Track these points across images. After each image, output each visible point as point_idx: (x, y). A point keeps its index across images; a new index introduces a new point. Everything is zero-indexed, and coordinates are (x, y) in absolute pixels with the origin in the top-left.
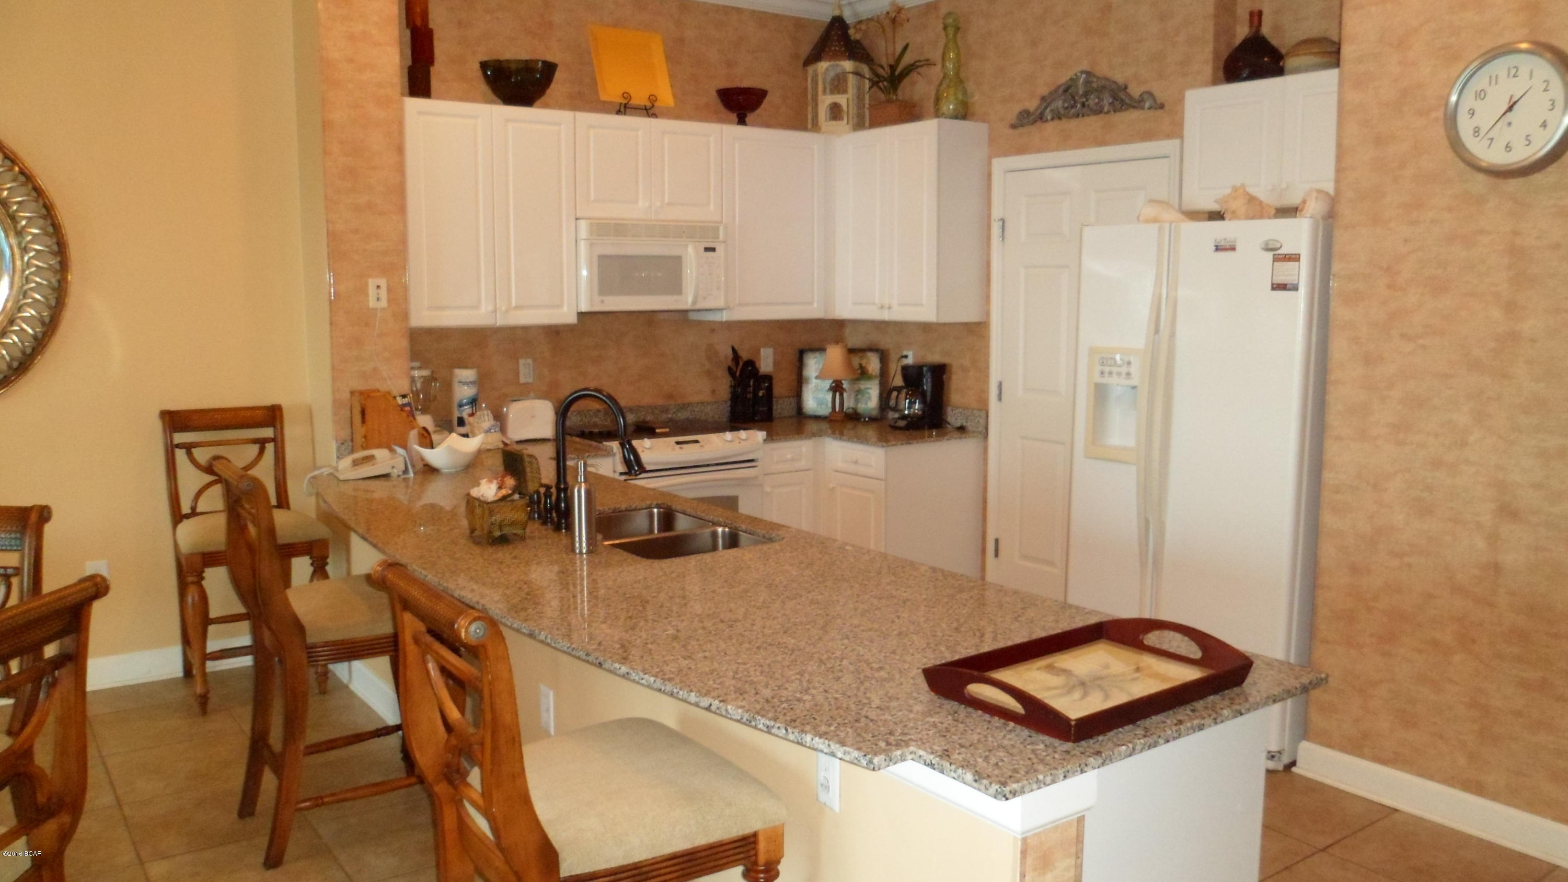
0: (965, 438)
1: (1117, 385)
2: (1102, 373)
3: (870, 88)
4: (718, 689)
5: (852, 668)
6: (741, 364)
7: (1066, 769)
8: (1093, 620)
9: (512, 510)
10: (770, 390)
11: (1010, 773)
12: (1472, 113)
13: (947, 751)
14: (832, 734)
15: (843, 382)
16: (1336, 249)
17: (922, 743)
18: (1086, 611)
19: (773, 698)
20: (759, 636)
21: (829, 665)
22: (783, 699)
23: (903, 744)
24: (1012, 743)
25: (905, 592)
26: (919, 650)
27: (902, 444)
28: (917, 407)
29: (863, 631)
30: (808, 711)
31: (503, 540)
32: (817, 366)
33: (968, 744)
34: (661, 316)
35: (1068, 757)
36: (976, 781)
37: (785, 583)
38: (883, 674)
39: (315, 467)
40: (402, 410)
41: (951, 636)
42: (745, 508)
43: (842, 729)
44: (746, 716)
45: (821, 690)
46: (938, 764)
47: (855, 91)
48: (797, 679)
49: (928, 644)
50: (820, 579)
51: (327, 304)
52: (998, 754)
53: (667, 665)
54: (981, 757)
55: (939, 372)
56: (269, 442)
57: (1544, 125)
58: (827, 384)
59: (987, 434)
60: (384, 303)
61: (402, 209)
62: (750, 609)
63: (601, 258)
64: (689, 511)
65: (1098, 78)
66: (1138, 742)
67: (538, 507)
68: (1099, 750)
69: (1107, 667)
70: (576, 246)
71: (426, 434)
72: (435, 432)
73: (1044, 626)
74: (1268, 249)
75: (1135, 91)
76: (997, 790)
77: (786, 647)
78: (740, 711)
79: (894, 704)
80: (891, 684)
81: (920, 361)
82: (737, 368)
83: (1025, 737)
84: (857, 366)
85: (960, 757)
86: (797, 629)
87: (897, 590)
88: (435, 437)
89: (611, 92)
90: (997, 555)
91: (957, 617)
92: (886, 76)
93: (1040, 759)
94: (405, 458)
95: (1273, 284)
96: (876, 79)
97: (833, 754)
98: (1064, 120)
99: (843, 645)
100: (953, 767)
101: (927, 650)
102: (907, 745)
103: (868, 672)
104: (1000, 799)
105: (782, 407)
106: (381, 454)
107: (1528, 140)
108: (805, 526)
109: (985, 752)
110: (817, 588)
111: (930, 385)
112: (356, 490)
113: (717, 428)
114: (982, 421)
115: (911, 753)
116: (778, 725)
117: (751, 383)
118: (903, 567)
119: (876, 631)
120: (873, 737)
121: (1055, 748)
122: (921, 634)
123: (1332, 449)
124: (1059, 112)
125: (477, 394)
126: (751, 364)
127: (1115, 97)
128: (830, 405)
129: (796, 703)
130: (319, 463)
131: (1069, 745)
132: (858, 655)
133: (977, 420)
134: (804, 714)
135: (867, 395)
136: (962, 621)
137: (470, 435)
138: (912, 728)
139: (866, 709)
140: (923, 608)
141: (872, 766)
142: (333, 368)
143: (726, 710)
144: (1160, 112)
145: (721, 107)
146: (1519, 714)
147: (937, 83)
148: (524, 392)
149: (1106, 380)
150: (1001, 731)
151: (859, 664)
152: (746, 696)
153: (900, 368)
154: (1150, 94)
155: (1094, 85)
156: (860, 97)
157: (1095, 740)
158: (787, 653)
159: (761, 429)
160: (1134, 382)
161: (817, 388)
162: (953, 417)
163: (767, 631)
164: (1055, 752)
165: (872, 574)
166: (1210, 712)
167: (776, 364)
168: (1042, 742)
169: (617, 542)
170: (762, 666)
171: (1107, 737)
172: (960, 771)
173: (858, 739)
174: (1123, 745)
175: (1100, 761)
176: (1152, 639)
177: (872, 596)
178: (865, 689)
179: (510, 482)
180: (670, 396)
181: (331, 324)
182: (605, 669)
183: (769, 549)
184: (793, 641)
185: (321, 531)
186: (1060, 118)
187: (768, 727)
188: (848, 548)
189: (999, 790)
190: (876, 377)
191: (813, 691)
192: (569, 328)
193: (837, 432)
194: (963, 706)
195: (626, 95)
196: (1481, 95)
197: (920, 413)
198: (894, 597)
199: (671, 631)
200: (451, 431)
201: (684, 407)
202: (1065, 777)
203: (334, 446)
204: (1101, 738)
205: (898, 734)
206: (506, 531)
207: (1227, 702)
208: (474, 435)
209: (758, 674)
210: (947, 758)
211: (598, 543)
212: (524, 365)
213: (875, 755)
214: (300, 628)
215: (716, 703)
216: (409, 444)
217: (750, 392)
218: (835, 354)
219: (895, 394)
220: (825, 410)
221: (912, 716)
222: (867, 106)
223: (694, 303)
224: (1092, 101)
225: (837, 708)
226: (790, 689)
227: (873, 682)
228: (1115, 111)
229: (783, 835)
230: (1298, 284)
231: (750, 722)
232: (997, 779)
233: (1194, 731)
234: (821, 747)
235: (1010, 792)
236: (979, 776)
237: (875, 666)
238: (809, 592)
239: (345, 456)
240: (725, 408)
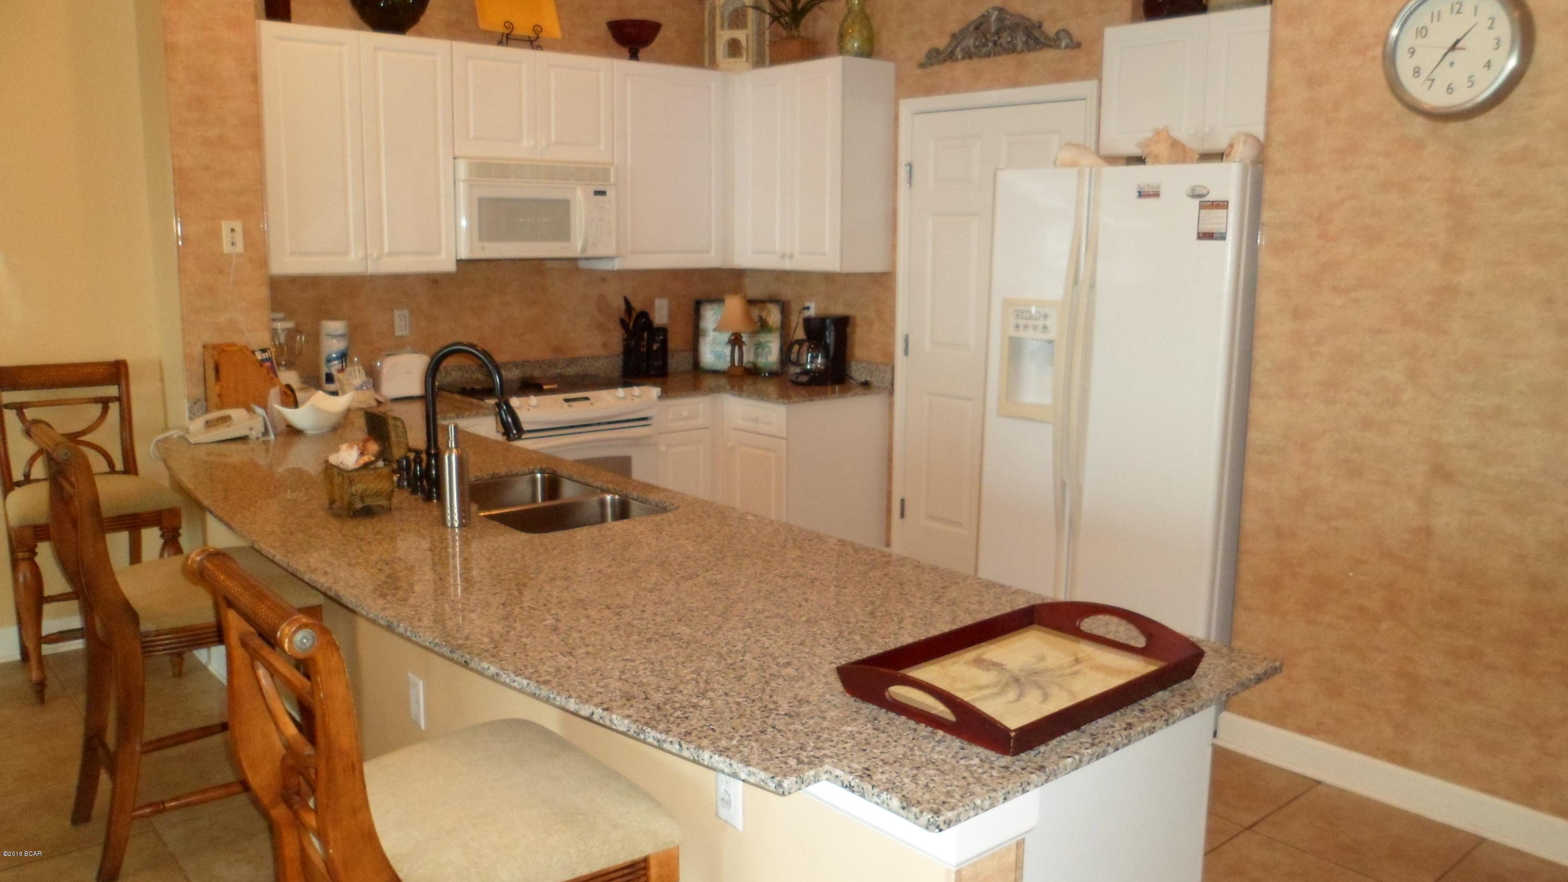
0: (870, 394)
1: (1032, 339)
2: (1017, 326)
3: (771, 23)
4: (601, 693)
5: (756, 664)
6: (634, 315)
7: (1006, 790)
8: (1021, 603)
9: (375, 478)
10: (664, 343)
11: (943, 798)
12: (1412, 52)
13: (867, 769)
14: (733, 750)
15: (742, 335)
16: (1266, 196)
17: (838, 759)
18: (1013, 590)
19: (665, 704)
20: (649, 626)
21: (729, 661)
22: (677, 705)
23: (817, 761)
24: (943, 757)
25: (813, 569)
26: (831, 641)
27: (804, 401)
28: (819, 361)
29: (768, 617)
30: (706, 720)
31: (367, 512)
32: (715, 317)
33: (892, 760)
34: (549, 265)
35: (1007, 774)
36: (904, 808)
37: (680, 560)
38: (790, 671)
39: (166, 428)
40: (261, 366)
41: (866, 622)
42: (639, 473)
43: (746, 743)
44: (634, 728)
45: (721, 692)
46: (858, 786)
47: (755, 27)
48: (693, 679)
49: (841, 632)
50: (719, 555)
51: (175, 249)
52: (927, 772)
53: (544, 664)
54: (908, 776)
55: (843, 324)
56: (113, 402)
57: (1488, 65)
58: (726, 336)
59: (893, 391)
60: (239, 248)
61: (258, 144)
62: (641, 593)
63: (480, 200)
64: (575, 477)
65: (1011, 15)
66: (1086, 752)
67: (408, 474)
68: (1041, 764)
69: (1042, 658)
70: (455, 188)
71: (289, 393)
72: (302, 389)
73: (967, 609)
74: (1194, 196)
75: (1051, 29)
76: (929, 820)
77: (681, 639)
78: (626, 721)
79: (805, 709)
80: (800, 683)
81: (822, 313)
82: (630, 319)
83: (956, 749)
84: (756, 318)
85: (884, 778)
86: (693, 616)
87: (804, 567)
88: (299, 395)
89: (493, 20)
90: (902, 515)
91: (871, 599)
92: (787, 11)
93: (975, 778)
94: (264, 419)
95: (1199, 233)
96: (777, 14)
97: (735, 775)
98: (975, 60)
99: (745, 635)
100: (876, 790)
101: (840, 639)
102: (822, 763)
103: (774, 669)
104: (933, 831)
105: (677, 361)
106: (238, 414)
107: (1471, 82)
108: (702, 493)
109: (912, 769)
110: (716, 565)
111: (832, 338)
112: (209, 454)
113: (608, 384)
114: (888, 376)
115: (826, 772)
116: (670, 739)
117: (645, 335)
118: (810, 540)
119: (782, 617)
120: (781, 753)
121: (992, 762)
122: (832, 620)
123: (1258, 408)
124: (970, 51)
125: (347, 349)
126: (644, 316)
127: (1029, 35)
128: (729, 359)
129: (691, 710)
130: (171, 424)
131: (1006, 760)
132: (763, 647)
133: (882, 375)
134: (700, 724)
135: (767, 349)
136: (878, 603)
137: (340, 392)
138: (826, 740)
139: (773, 716)
140: (832, 588)
141: (781, 790)
142: (183, 320)
143: (611, 721)
144: (1076, 52)
145: (612, 42)
146: (1447, 683)
147: (841, 19)
148: (399, 347)
149: (1021, 334)
150: (929, 743)
151: (764, 659)
152: (633, 702)
153: (801, 321)
154: (1066, 32)
155: (1008, 23)
156: (760, 34)
157: (1037, 752)
158: (681, 647)
159: (655, 385)
160: (1052, 335)
161: (715, 341)
162: (858, 372)
163: (659, 619)
164: (992, 768)
165: (776, 549)
166: (1162, 712)
167: (672, 315)
168: (977, 755)
169: (494, 512)
170: (652, 663)
171: (1049, 747)
172: (884, 795)
173: (764, 756)
174: (1069, 757)
175: (1044, 777)
176: (1089, 624)
177: (776, 575)
178: (771, 690)
179: (373, 447)
180: (558, 350)
181: (180, 271)
182: (472, 670)
183: (662, 520)
184: (688, 631)
185: (172, 500)
186: (971, 58)
187: (658, 741)
188: (749, 517)
189: (932, 820)
190: (777, 329)
191: (711, 694)
192: (448, 276)
193: (736, 387)
194: (884, 710)
195: (509, 25)
196: (1422, 32)
197: (822, 367)
198: (800, 575)
199: (550, 621)
200: (318, 387)
201: (572, 361)
202: (1005, 799)
203: (185, 405)
204: (1042, 748)
205: (809, 749)
206: (369, 502)
207: (1178, 699)
208: (344, 393)
209: (648, 673)
210: (868, 779)
211: (472, 515)
212: (400, 315)
213: (785, 776)
214: (132, 615)
215: (599, 711)
216: (269, 403)
217: (643, 346)
218: (734, 305)
219: (796, 347)
220: (723, 364)
221: (826, 724)
222: (767, 43)
223: (584, 249)
224: (1005, 38)
225: (740, 716)
226: (685, 692)
227: (780, 681)
228: (1029, 50)
229: (677, 858)
230: (1226, 233)
231: (639, 734)
232: (930, 806)
233: (1145, 736)
234: (721, 766)
235: (945, 822)
236: (907, 803)
237: (782, 661)
238: (707, 571)
239: (199, 416)
240: (619, 362)
